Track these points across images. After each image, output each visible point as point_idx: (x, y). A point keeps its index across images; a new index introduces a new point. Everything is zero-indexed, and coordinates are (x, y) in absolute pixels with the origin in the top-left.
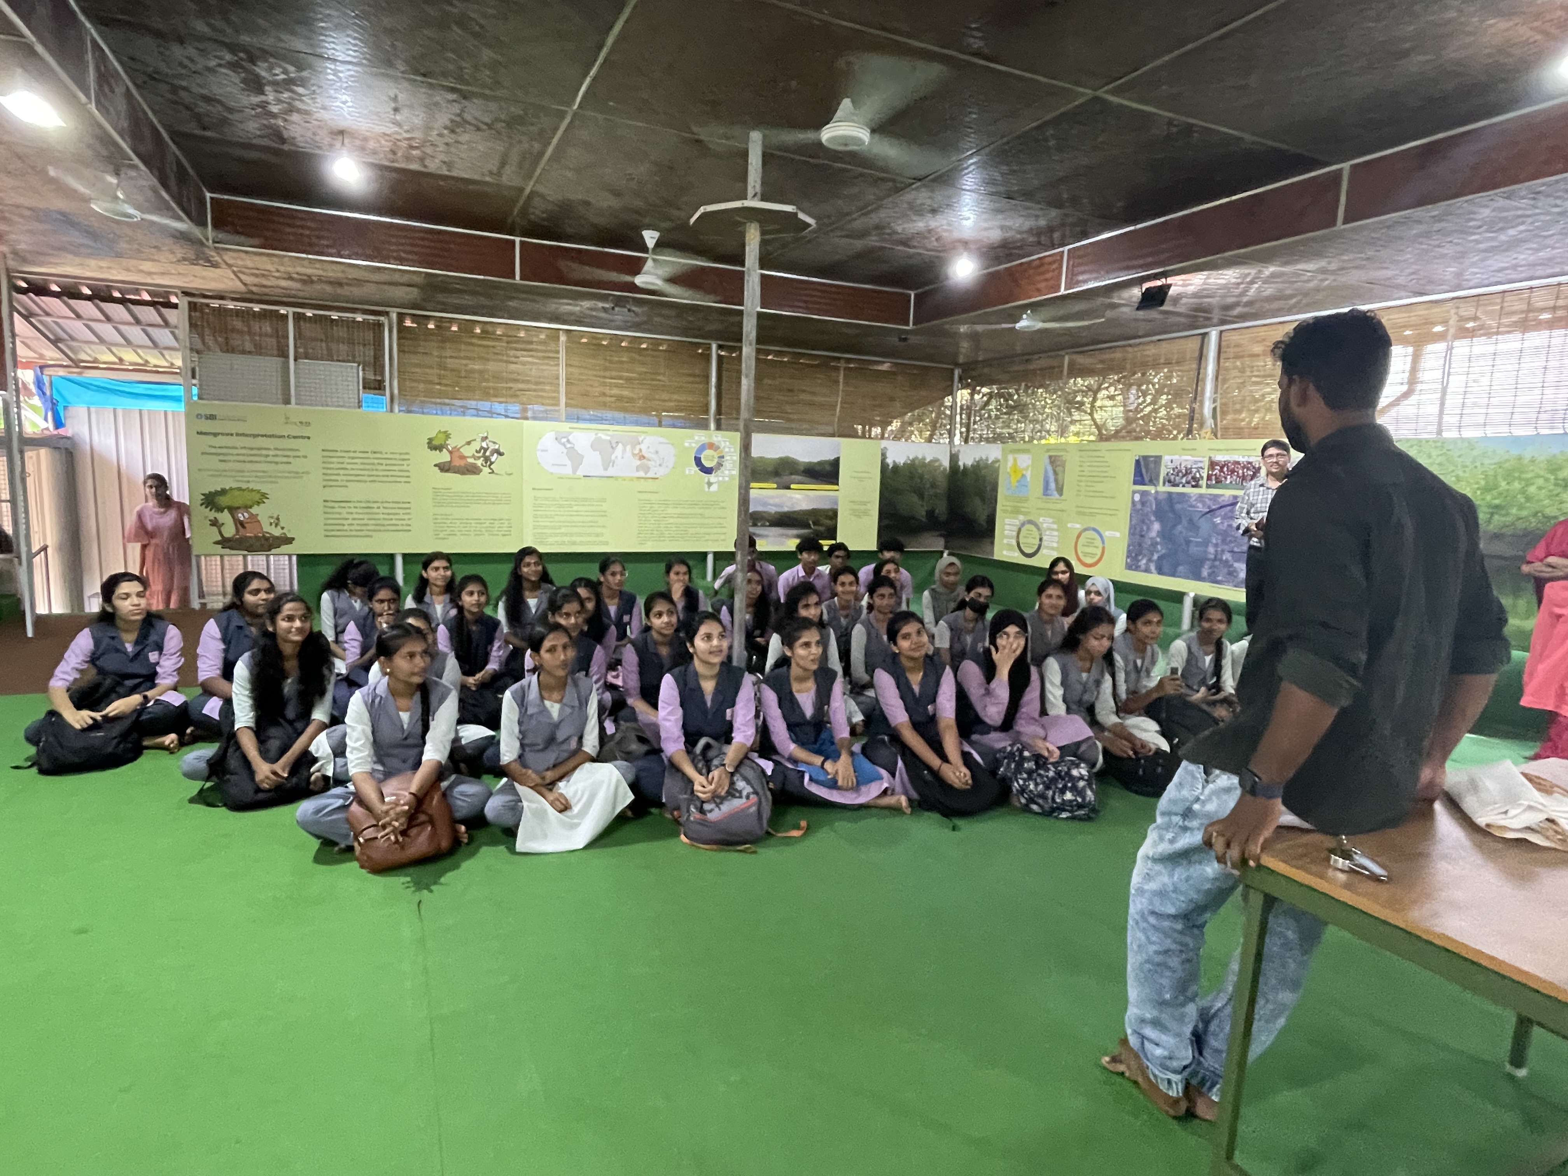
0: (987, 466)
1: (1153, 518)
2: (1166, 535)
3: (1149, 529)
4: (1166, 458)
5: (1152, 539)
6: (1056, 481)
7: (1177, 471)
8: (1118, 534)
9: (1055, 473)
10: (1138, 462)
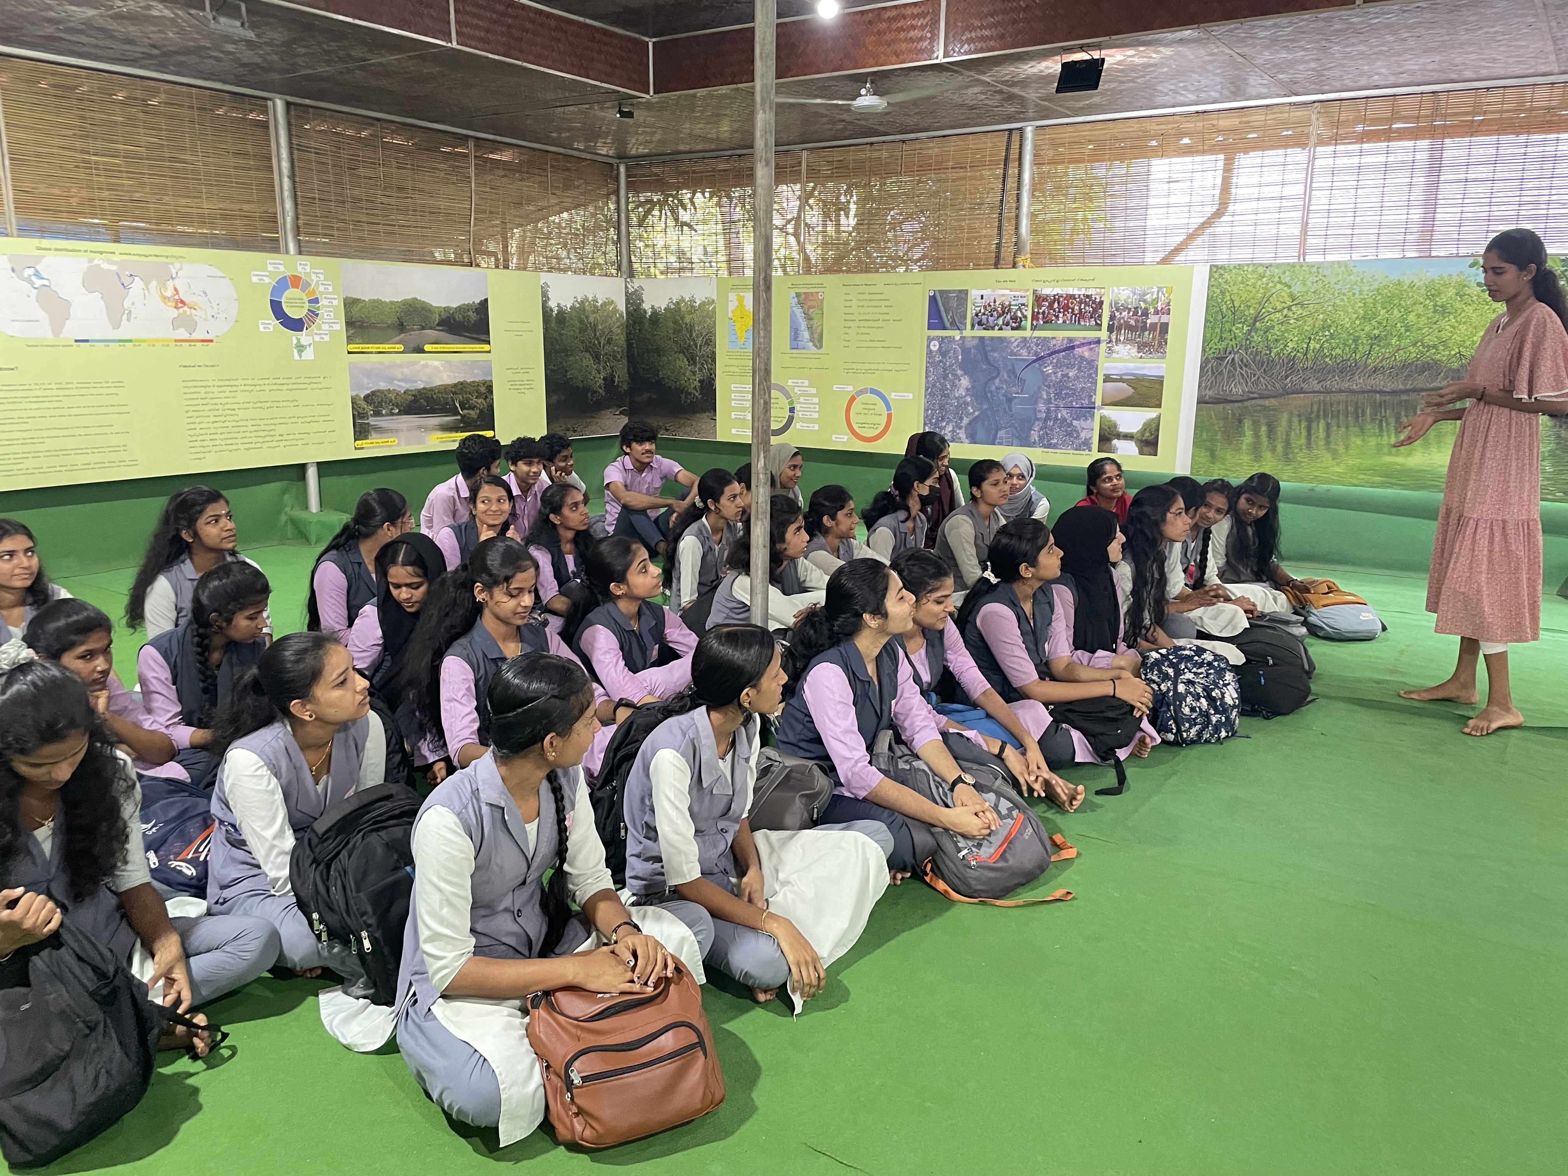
0: (692, 309)
1: (959, 372)
2: (980, 392)
3: (954, 386)
4: (974, 294)
5: (958, 399)
6: (810, 328)
7: (990, 309)
8: (911, 396)
9: (809, 318)
10: (933, 300)
